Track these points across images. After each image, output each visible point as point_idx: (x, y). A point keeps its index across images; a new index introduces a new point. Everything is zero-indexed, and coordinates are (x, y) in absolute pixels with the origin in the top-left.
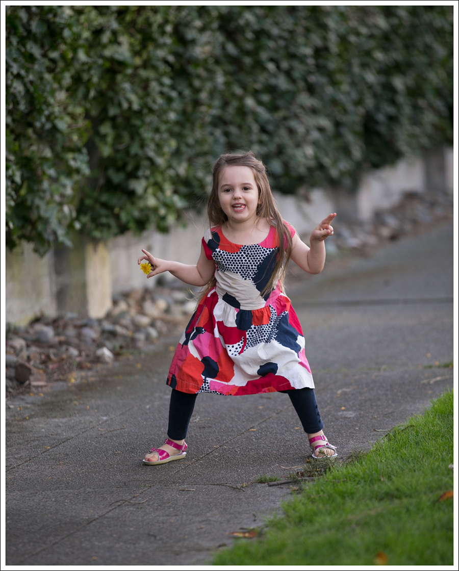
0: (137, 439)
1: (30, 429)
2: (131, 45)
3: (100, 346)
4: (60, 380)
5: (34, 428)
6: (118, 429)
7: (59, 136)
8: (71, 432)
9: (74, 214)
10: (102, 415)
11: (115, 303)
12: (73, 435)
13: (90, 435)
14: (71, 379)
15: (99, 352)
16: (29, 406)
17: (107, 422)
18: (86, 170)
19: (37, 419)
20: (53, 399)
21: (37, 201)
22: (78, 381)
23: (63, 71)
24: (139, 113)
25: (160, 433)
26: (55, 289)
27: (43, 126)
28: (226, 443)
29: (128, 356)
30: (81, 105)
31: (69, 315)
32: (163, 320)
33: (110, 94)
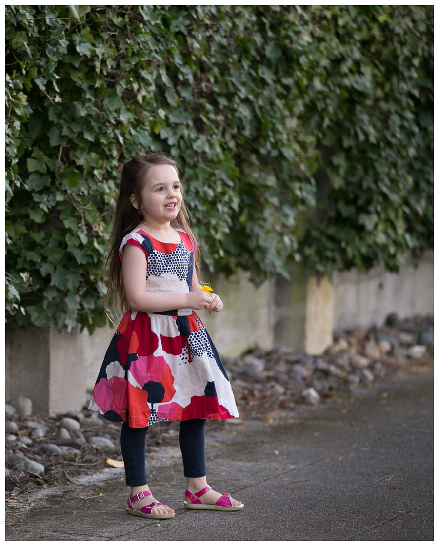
0: (319, 494)
1: (211, 471)
2: (374, 76)
3: (309, 385)
4: (258, 419)
5: (216, 470)
6: (302, 481)
7: (285, 164)
8: (252, 478)
9: (295, 246)
10: (290, 463)
11: (336, 339)
12: (253, 482)
13: (271, 484)
14: (269, 419)
15: (305, 393)
16: (217, 444)
17: (293, 472)
18: (312, 201)
19: (221, 460)
20: (245, 440)
21: (257, 230)
22: (276, 422)
23: (296, 97)
24: (376, 147)
25: (346, 490)
26: (273, 321)
27: (269, 153)
28: (414, 509)
29: (337, 399)
30: (313, 134)
31: (284, 349)
32: (383, 363)
33: (347, 124)
